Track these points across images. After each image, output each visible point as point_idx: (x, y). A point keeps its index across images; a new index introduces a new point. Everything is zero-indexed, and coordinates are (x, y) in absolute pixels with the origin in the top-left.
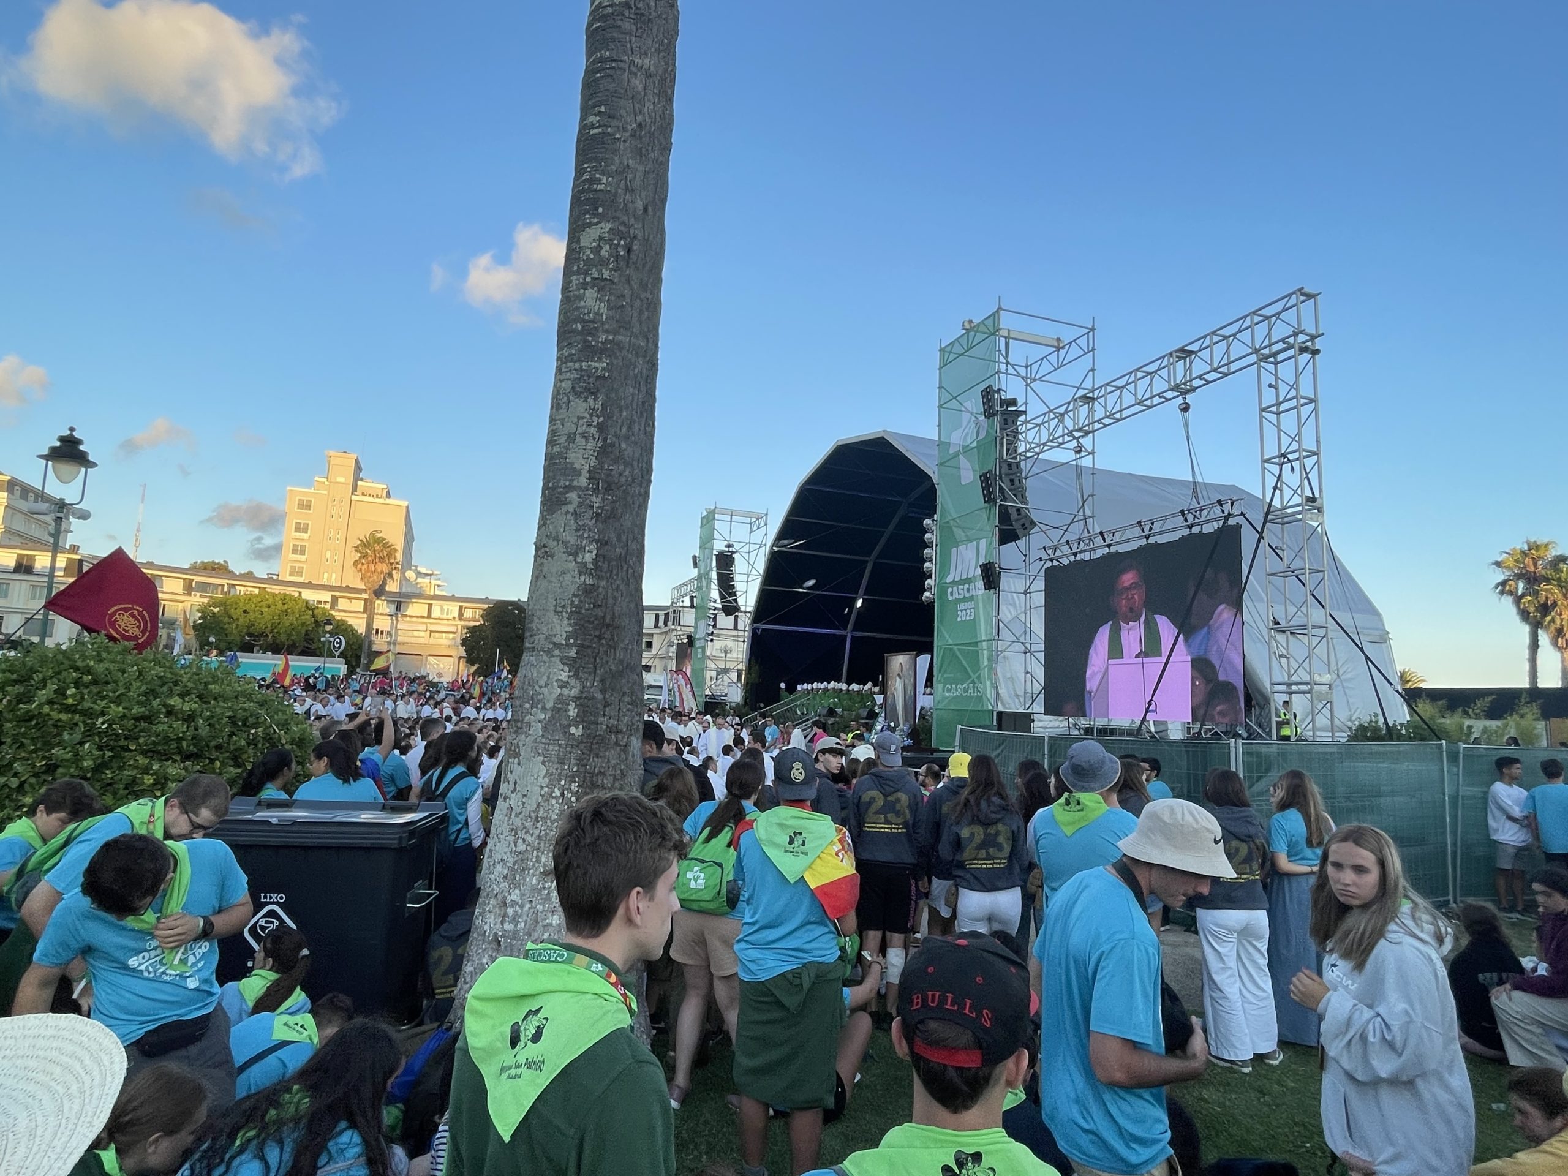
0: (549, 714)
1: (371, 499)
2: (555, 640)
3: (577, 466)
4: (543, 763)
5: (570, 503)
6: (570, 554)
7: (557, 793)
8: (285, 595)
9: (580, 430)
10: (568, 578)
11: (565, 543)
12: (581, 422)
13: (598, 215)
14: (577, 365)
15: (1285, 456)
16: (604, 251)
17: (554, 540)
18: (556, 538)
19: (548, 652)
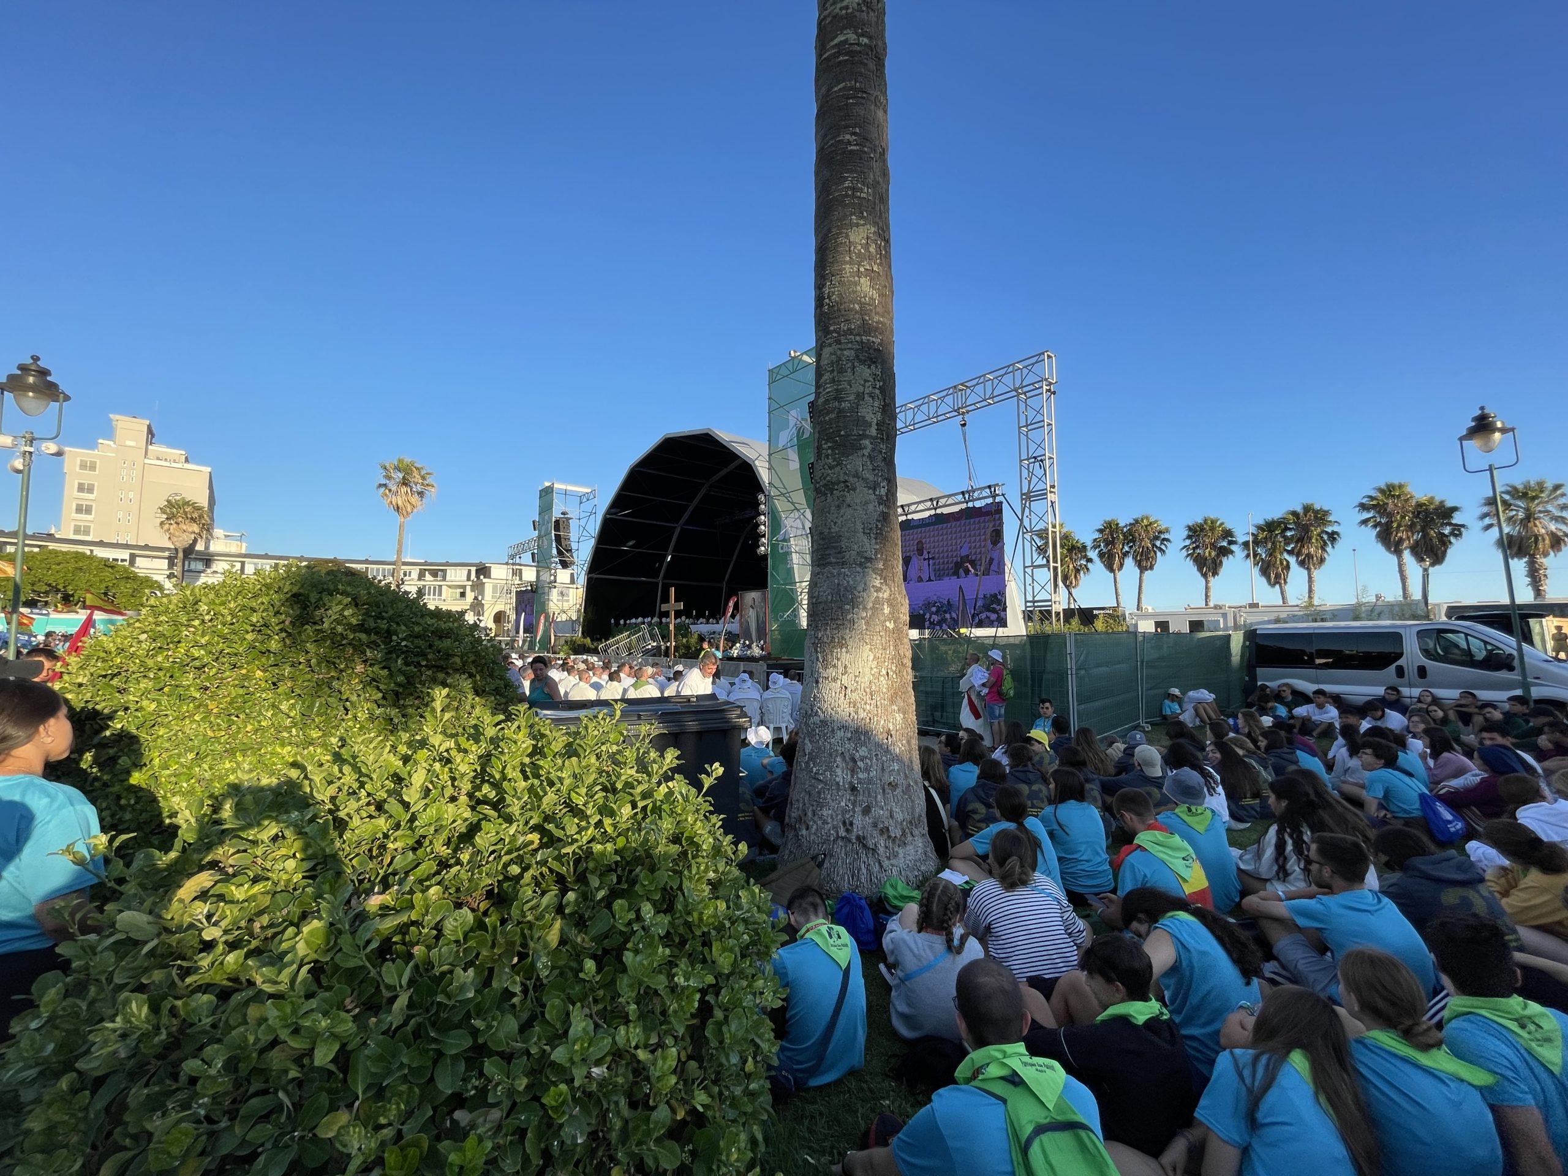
0: (870, 613)
1: (167, 464)
2: (866, 555)
3: (868, 418)
4: (871, 650)
5: (865, 448)
6: (870, 488)
7: (884, 672)
8: (77, 553)
9: (867, 391)
10: (871, 507)
11: (865, 480)
12: (867, 384)
13: (862, 217)
14: (858, 338)
15: (1035, 458)
16: (872, 249)
17: (854, 476)
18: (856, 475)
19: (861, 565)
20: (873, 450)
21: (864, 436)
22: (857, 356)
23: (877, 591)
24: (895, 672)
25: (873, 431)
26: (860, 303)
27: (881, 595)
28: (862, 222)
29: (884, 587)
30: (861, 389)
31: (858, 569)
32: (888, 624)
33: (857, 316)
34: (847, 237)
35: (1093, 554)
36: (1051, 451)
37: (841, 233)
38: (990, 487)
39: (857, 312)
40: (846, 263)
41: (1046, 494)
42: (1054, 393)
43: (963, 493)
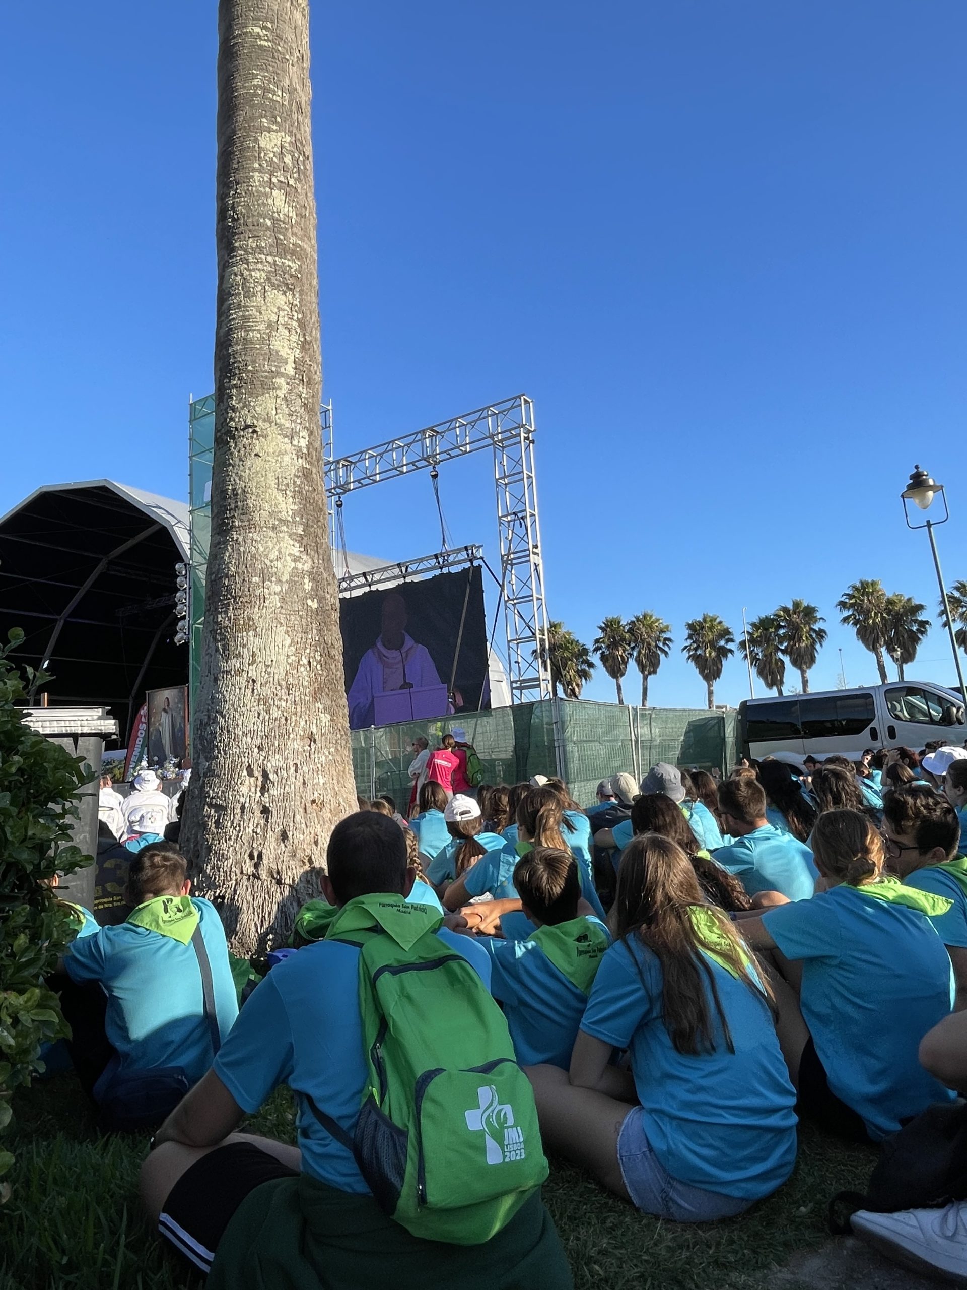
3: (283, 354)
5: (279, 388)
6: (285, 437)
9: (281, 321)
11: (279, 426)
12: (282, 314)
13: (276, 123)
14: (270, 259)
15: (515, 514)
16: (288, 159)
17: (264, 421)
18: (268, 420)
19: (274, 528)
20: (290, 392)
21: (279, 374)
22: (269, 279)
23: (295, 561)
24: (319, 662)
25: (290, 369)
26: (272, 218)
27: (300, 566)
28: (275, 128)
29: (304, 557)
30: (274, 318)
31: (271, 533)
32: (309, 602)
33: (268, 233)
34: (256, 140)
35: (595, 658)
36: (532, 509)
37: (248, 136)
38: (466, 548)
39: (268, 228)
40: (254, 170)
41: (529, 555)
42: (533, 442)
43: (436, 556)
